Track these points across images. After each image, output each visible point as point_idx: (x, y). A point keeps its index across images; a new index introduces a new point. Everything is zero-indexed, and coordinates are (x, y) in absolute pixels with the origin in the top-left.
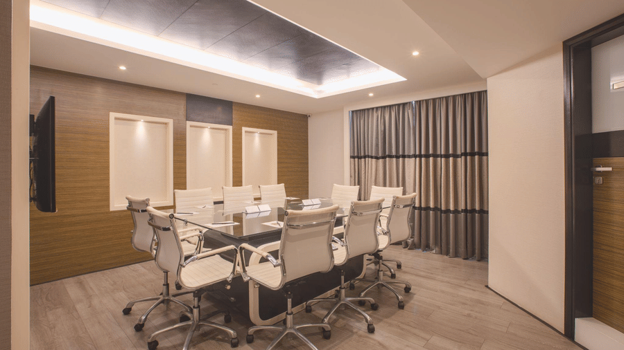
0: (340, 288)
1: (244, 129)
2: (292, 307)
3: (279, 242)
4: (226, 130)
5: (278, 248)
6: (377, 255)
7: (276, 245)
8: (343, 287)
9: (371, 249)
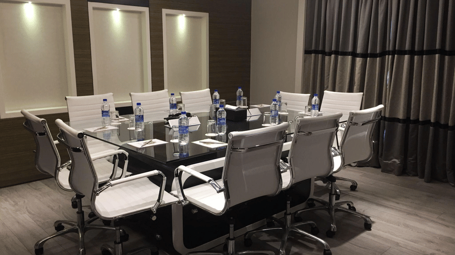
0: (286, 214)
1: (165, 11)
2: (234, 230)
3: (224, 158)
4: (140, 12)
5: (223, 165)
6: (330, 178)
7: (219, 162)
8: (288, 212)
9: (323, 172)
